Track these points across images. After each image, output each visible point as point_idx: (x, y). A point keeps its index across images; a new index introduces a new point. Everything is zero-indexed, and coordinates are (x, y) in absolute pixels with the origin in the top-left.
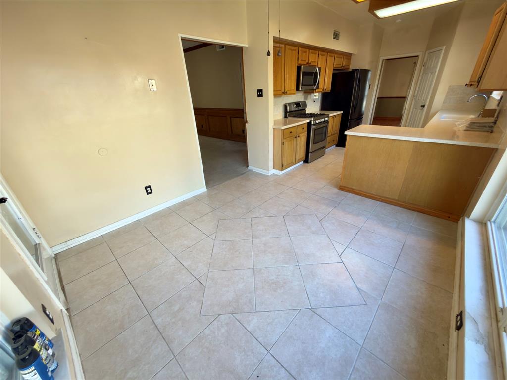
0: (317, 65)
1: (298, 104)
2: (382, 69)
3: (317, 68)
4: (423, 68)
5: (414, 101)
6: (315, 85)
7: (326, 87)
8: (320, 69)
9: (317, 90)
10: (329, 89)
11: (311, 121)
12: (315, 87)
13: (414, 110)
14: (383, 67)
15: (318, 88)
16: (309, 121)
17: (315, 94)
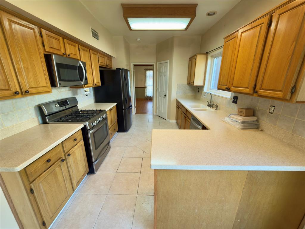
0: (79, 58)
1: (63, 103)
2: (134, 71)
3: (80, 62)
4: (158, 72)
5: (157, 92)
6: (82, 80)
7: (95, 82)
8: (84, 63)
9: (86, 86)
10: (99, 84)
11: (85, 126)
12: (83, 83)
13: (159, 97)
14: (134, 69)
15: (86, 83)
16: (82, 126)
17: (85, 89)
